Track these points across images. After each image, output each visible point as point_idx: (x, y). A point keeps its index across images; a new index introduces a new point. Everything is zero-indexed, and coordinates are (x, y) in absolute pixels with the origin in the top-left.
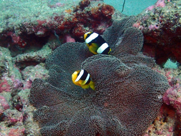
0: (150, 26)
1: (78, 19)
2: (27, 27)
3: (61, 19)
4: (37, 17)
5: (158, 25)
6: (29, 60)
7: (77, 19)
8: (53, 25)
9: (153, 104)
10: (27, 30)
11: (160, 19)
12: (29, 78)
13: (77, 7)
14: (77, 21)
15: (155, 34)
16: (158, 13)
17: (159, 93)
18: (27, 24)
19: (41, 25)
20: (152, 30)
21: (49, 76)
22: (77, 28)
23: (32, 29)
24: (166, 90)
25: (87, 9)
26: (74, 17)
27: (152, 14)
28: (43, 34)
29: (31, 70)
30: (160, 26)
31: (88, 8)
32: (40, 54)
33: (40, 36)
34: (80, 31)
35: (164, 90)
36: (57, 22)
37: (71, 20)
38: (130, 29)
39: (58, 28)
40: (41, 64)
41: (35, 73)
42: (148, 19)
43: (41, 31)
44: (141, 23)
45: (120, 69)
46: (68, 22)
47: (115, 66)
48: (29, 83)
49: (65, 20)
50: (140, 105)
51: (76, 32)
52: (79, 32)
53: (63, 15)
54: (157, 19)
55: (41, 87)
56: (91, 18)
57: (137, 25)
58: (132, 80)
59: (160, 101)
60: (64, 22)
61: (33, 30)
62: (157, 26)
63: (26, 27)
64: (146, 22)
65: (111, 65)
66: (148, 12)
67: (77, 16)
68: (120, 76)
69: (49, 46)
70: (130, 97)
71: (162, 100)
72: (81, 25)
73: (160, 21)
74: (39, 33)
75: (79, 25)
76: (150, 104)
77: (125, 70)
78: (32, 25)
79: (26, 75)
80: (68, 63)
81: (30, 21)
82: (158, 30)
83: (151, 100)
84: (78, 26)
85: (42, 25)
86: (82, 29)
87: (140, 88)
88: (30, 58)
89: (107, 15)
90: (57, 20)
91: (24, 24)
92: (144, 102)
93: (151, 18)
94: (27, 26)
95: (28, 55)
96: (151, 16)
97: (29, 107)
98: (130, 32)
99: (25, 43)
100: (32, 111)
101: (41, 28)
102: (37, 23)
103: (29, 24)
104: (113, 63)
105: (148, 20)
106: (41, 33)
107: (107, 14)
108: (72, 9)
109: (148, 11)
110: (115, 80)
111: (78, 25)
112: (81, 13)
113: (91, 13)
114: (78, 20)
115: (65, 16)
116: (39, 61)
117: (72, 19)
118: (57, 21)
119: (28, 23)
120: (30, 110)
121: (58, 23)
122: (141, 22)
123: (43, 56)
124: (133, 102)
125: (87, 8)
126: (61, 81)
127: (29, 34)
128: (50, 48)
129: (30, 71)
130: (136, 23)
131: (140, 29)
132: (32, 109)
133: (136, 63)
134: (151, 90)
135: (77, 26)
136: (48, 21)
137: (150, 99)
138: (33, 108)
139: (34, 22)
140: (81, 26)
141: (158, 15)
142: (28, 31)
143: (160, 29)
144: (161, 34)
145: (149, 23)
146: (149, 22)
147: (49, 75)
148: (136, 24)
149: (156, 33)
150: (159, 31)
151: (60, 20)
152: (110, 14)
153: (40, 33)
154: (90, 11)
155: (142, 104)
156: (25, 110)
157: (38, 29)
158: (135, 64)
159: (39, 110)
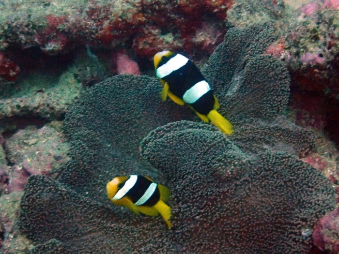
0: (304, 56)
1: (146, 15)
2: (22, 33)
3: (103, 14)
4: (47, 7)
5: (323, 53)
6: (23, 113)
7: (144, 16)
8: (83, 29)
9: (289, 248)
10: (22, 39)
11: (329, 39)
12: (20, 164)
14: (144, 19)
15: (316, 75)
16: (327, 23)
17: (304, 223)
18: (21, 25)
19: (55, 28)
20: (309, 66)
21: (69, 159)
22: (144, 37)
23: (34, 39)
24: (321, 217)
26: (135, 10)
27: (312, 25)
28: (60, 49)
29: (27, 139)
30: (328, 58)
32: (51, 99)
33: (52, 54)
34: (151, 45)
35: (317, 216)
36: (93, 22)
37: (129, 17)
38: (259, 60)
39: (97, 37)
40: (52, 123)
41: (37, 153)
42: (301, 38)
43: (55, 41)
44: (286, 44)
45: (223, 162)
46: (121, 22)
47: (215, 152)
48: (23, 174)
49: (114, 18)
50: (264, 247)
51: (140, 47)
52: (147, 46)
53: (110, 5)
54: (322, 38)
55: (46, 197)
56: (179, 14)
57: (277, 49)
58: (249, 189)
59: (305, 241)
60: (110, 23)
61: (36, 40)
62: (321, 55)
63: (18, 33)
64: (296, 44)
65: (208, 150)
66: (304, 20)
67: (143, 8)
68: (223, 178)
69: (76, 76)
70: (245, 226)
71: (309, 238)
72: (153, 29)
73: (328, 45)
74: (51, 46)
75: (147, 29)
76: (285, 245)
77: (235, 165)
78: (34, 27)
79: (15, 153)
80: (118, 125)
81: (30, 16)
82: (323, 66)
83: (287, 236)
84: (146, 32)
85: (58, 27)
86: (155, 39)
87: (267, 208)
88: (28, 111)
89: (216, 10)
90: (93, 17)
91: (14, 24)
92: (273, 240)
93: (309, 34)
94: (20, 30)
95: (21, 101)
96: (308, 31)
97: (17, 240)
98: (259, 66)
99: (16, 70)
100: (24, 248)
101: (54, 36)
102: (46, 22)
103: (27, 26)
104: (212, 146)
105: (302, 40)
106: (56, 46)
107: (217, 7)
109: (305, 17)
110: (213, 187)
111: (144, 29)
113: (177, 2)
114: (146, 18)
115: (113, 7)
116: (49, 116)
117: (130, 15)
118: (95, 20)
119: (25, 24)
120: (21, 248)
121: (97, 26)
122: (288, 41)
123: (58, 104)
124: (250, 241)
126: (99, 171)
127: (26, 47)
128: (79, 81)
129: (25, 141)
130: (276, 43)
131: (284, 60)
132: (24, 243)
133: (268, 143)
134: (289, 214)
135: (144, 33)
136: (72, 19)
137: (285, 236)
138: (27, 242)
139: (39, 19)
140: (153, 31)
141: (324, 30)
142: (23, 42)
143: (328, 63)
144: (330, 76)
145: (303, 48)
146: (303, 45)
147: (70, 157)
148: (275, 47)
149: (319, 73)
150: (325, 69)
151: (102, 19)
152: (223, 7)
153: (53, 45)
155: (270, 244)
156: (9, 246)
157: (48, 38)
158: (266, 146)
159: (39, 247)
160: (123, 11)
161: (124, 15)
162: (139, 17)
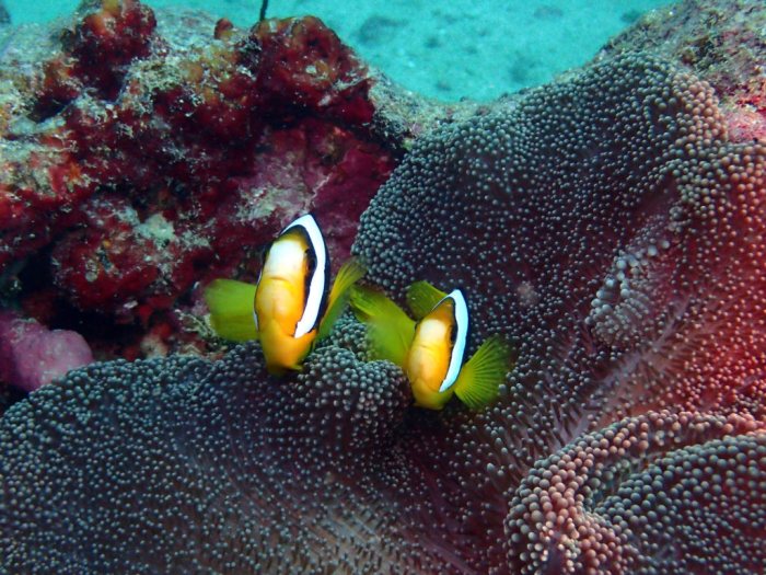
7: (85, 170)
13: (51, 69)
14: (86, 181)
25: (152, 74)
31: (155, 68)
34: (122, 261)
46: (17, 204)
52: (111, 269)
67: (82, 143)
75: (103, 212)
84: (100, 222)
86: (131, 240)
108: (10, 98)
112: (110, 113)
114: (92, 173)
117: (43, 175)
125: (150, 63)
135: (92, 226)
140: (121, 216)
152: (344, 85)
154: (177, 91)
160: (17, 166)
161: (23, 180)
162: (72, 175)
